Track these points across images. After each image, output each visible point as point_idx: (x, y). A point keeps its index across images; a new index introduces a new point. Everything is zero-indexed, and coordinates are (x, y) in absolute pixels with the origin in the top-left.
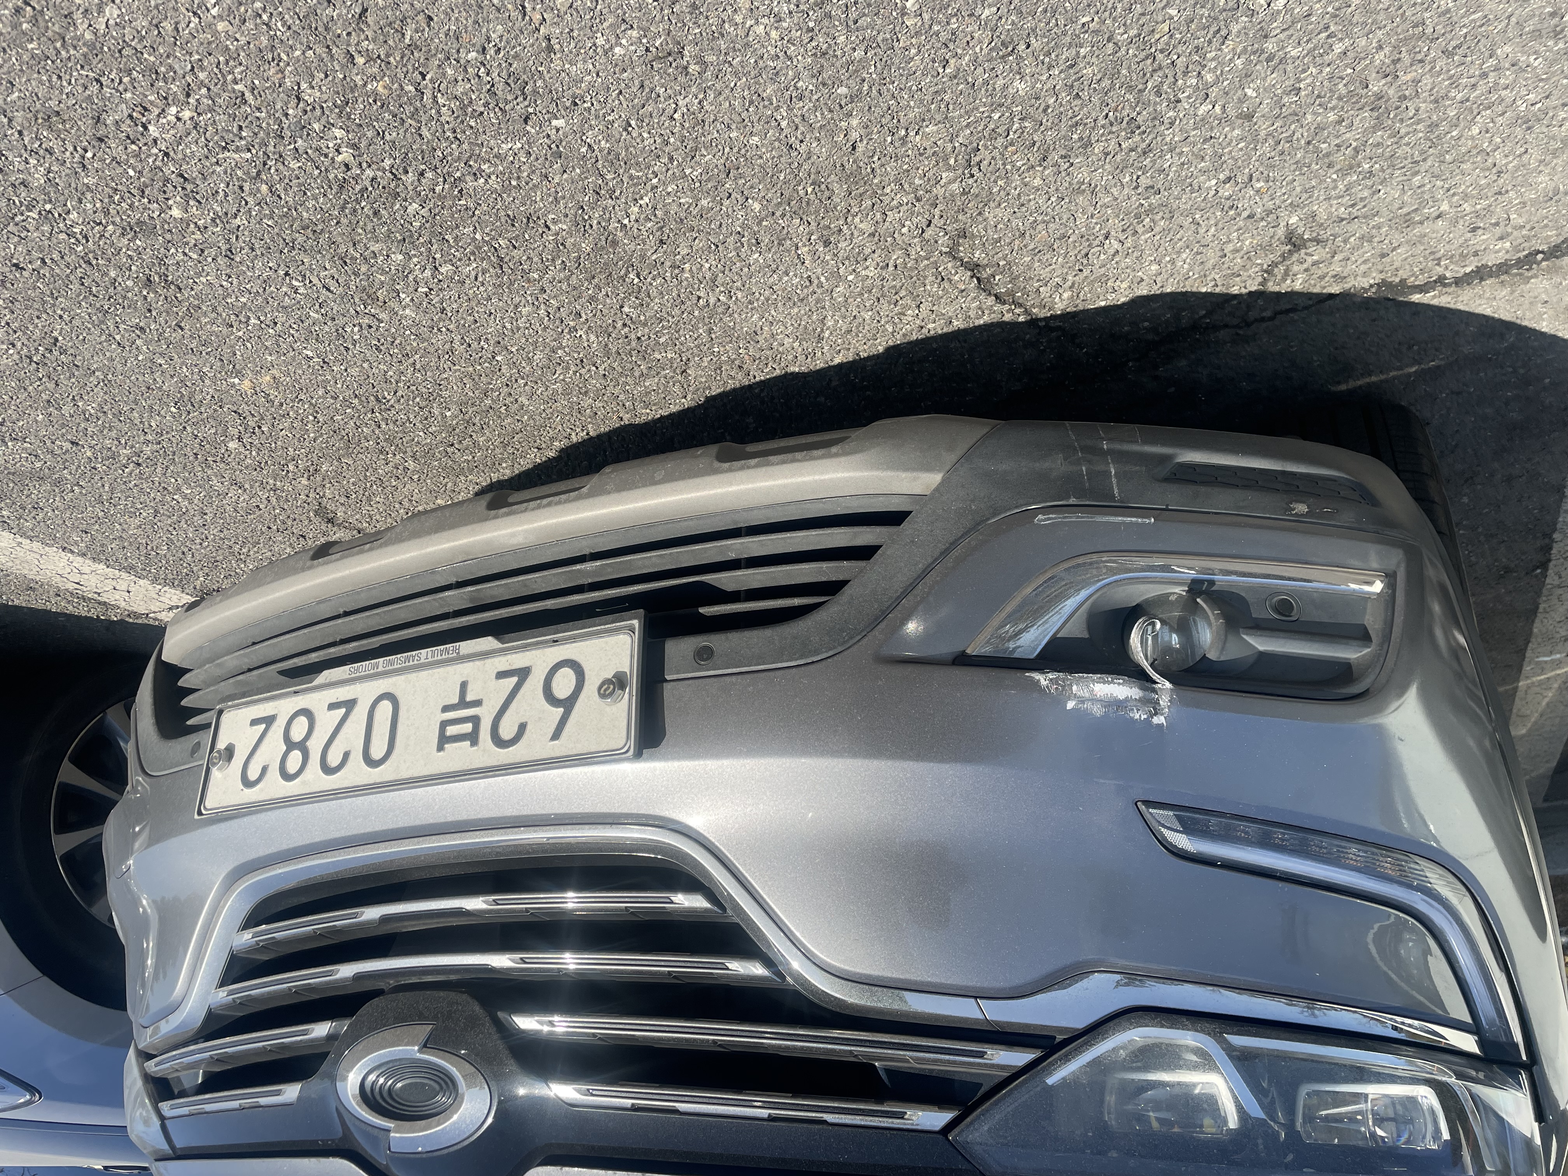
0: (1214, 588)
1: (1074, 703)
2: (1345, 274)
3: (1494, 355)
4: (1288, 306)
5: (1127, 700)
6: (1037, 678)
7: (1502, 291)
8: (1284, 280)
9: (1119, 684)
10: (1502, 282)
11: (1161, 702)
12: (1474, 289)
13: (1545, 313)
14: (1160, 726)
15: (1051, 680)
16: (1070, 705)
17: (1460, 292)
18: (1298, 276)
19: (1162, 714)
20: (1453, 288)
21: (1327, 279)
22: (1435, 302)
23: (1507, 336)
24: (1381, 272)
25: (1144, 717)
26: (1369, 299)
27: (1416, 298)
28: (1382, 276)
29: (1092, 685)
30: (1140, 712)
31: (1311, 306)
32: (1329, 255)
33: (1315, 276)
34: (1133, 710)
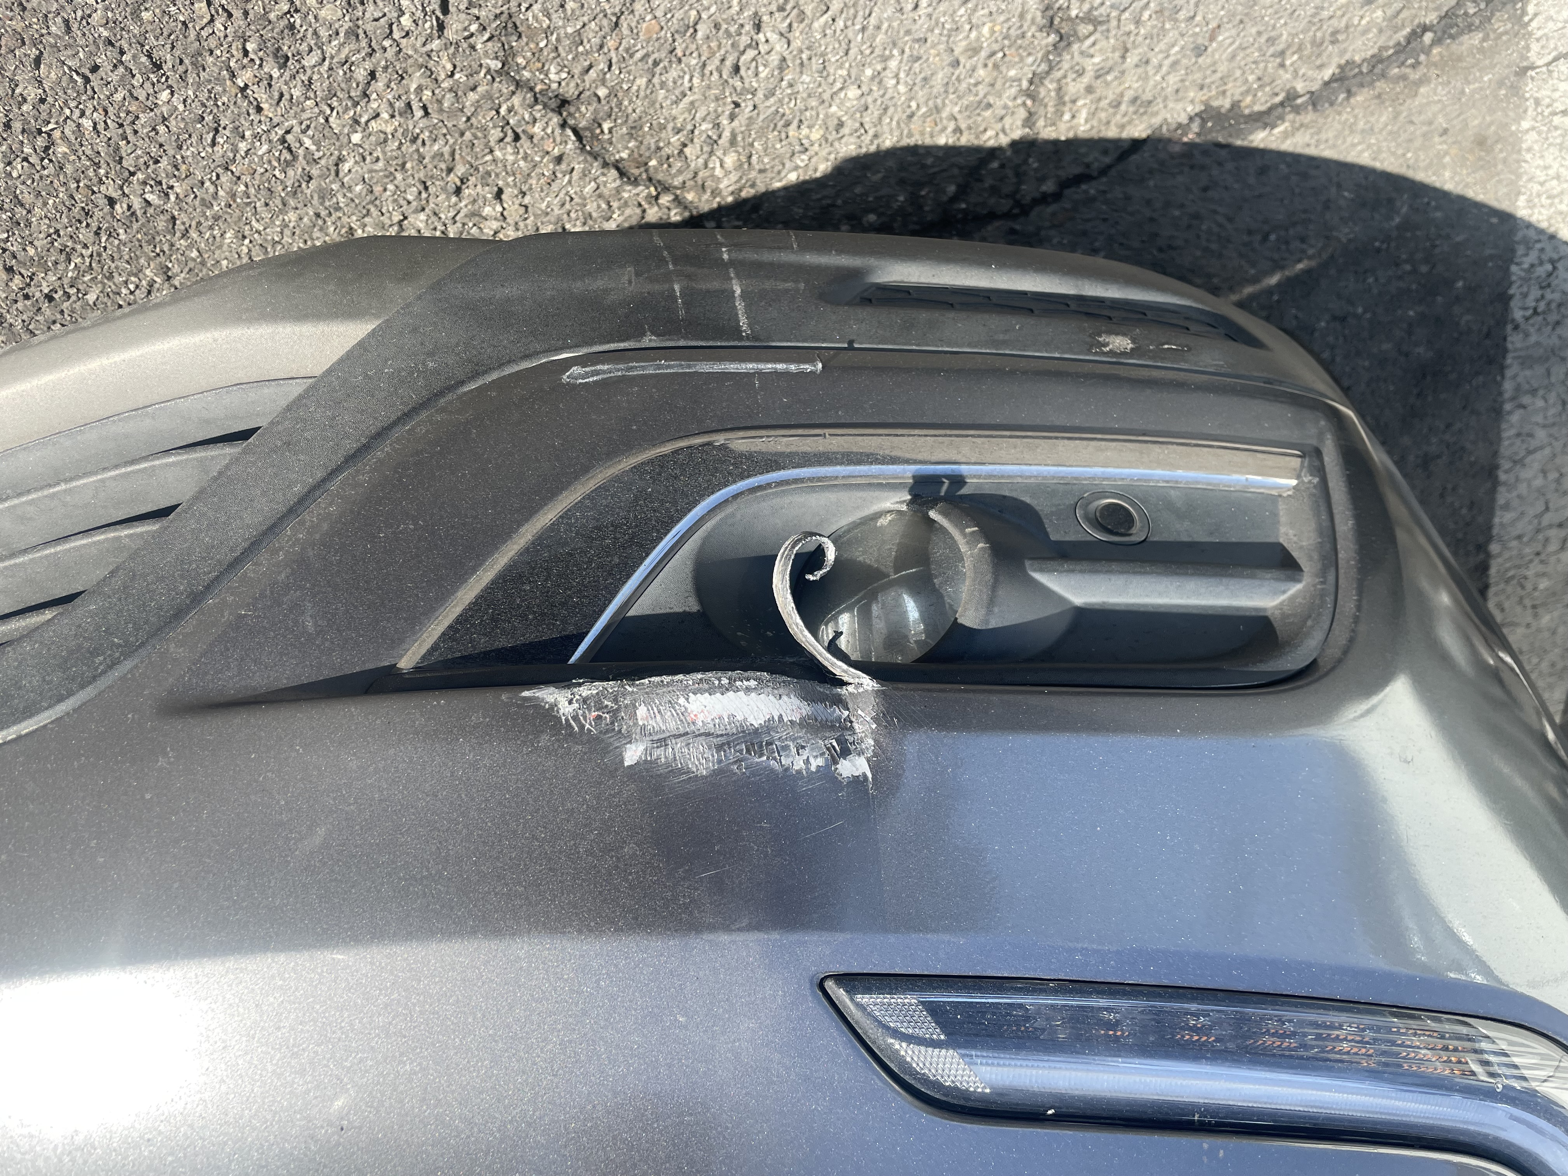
0: (964, 491)
1: (641, 748)
2: (1148, 96)
3: (1383, 242)
4: (1077, 170)
5: (769, 726)
6: (551, 699)
7: (1380, 116)
8: (1059, 114)
9: (748, 690)
10: (1379, 96)
11: (856, 726)
12: (1340, 113)
13: (1446, 153)
14: (858, 782)
15: (585, 700)
16: (632, 754)
17: (1321, 121)
18: (1080, 103)
19: (860, 753)
20: (1308, 117)
21: (1123, 107)
22: (1287, 146)
23: (1398, 204)
24: (1202, 88)
25: (817, 763)
26: (1191, 145)
27: (1260, 139)
28: (1203, 96)
29: (682, 701)
30: (805, 754)
31: (1109, 167)
32: (1117, 54)
33: (1104, 103)
34: (786, 748)
